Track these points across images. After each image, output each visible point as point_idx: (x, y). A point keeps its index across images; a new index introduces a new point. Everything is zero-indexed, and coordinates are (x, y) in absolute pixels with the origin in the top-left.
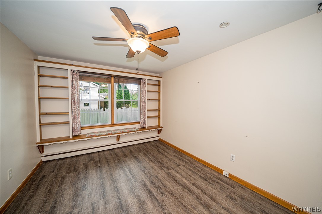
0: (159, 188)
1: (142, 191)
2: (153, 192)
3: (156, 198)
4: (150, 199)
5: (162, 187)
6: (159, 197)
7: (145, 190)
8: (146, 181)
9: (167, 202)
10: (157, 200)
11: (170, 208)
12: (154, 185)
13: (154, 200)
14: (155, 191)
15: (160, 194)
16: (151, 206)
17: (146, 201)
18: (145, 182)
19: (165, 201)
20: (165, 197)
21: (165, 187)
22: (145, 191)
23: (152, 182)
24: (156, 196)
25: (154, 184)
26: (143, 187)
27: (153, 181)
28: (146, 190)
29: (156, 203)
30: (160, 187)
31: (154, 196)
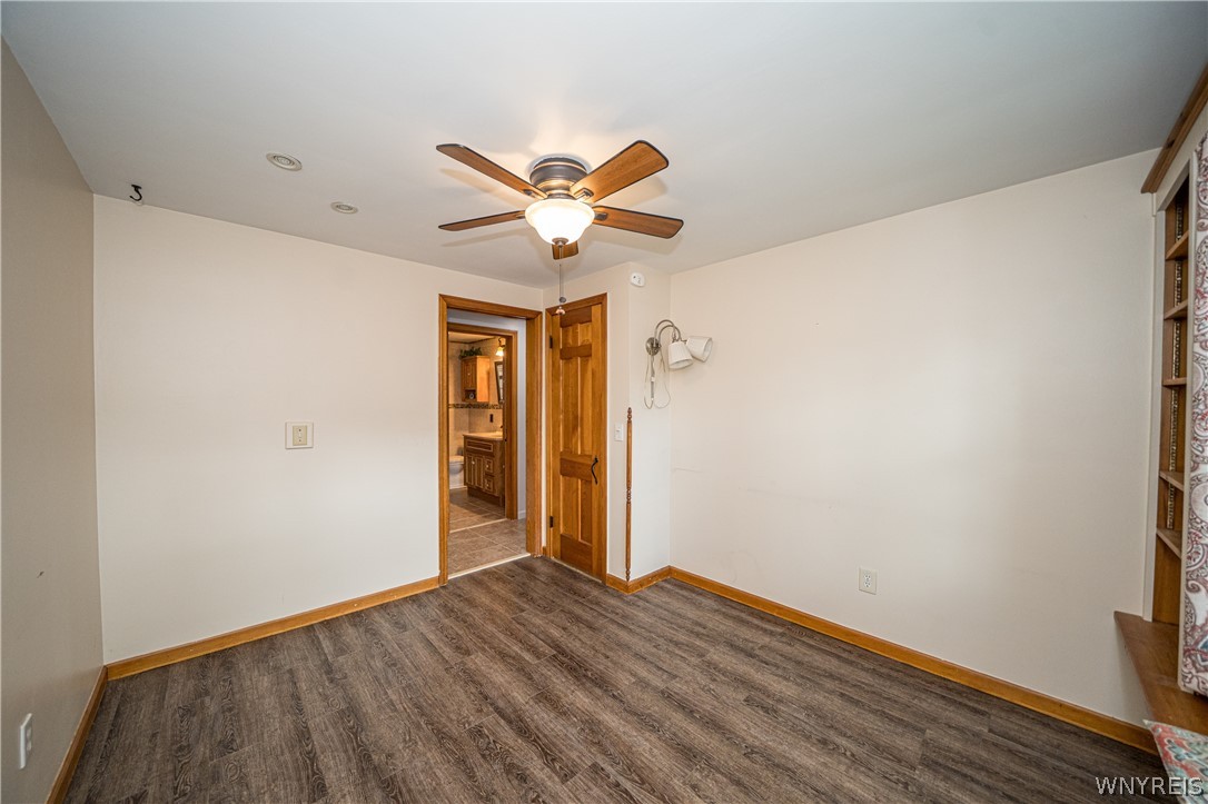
0: (488, 754)
1: (553, 730)
2: (514, 735)
3: (503, 717)
4: (521, 709)
5: (475, 758)
6: (490, 720)
7: (545, 736)
8: (550, 778)
9: (468, 710)
10: (498, 710)
11: (463, 697)
12: (512, 765)
13: (509, 711)
14: (504, 740)
15: (488, 729)
16: (515, 694)
17: (531, 703)
18: (554, 770)
19: (473, 712)
20: (469, 724)
21: (462, 761)
22: (541, 732)
23: (523, 778)
24: (502, 722)
25: (510, 769)
26: (554, 744)
27: (515, 782)
28: (541, 736)
29: (501, 704)
30: (483, 756)
31: (510, 722)
